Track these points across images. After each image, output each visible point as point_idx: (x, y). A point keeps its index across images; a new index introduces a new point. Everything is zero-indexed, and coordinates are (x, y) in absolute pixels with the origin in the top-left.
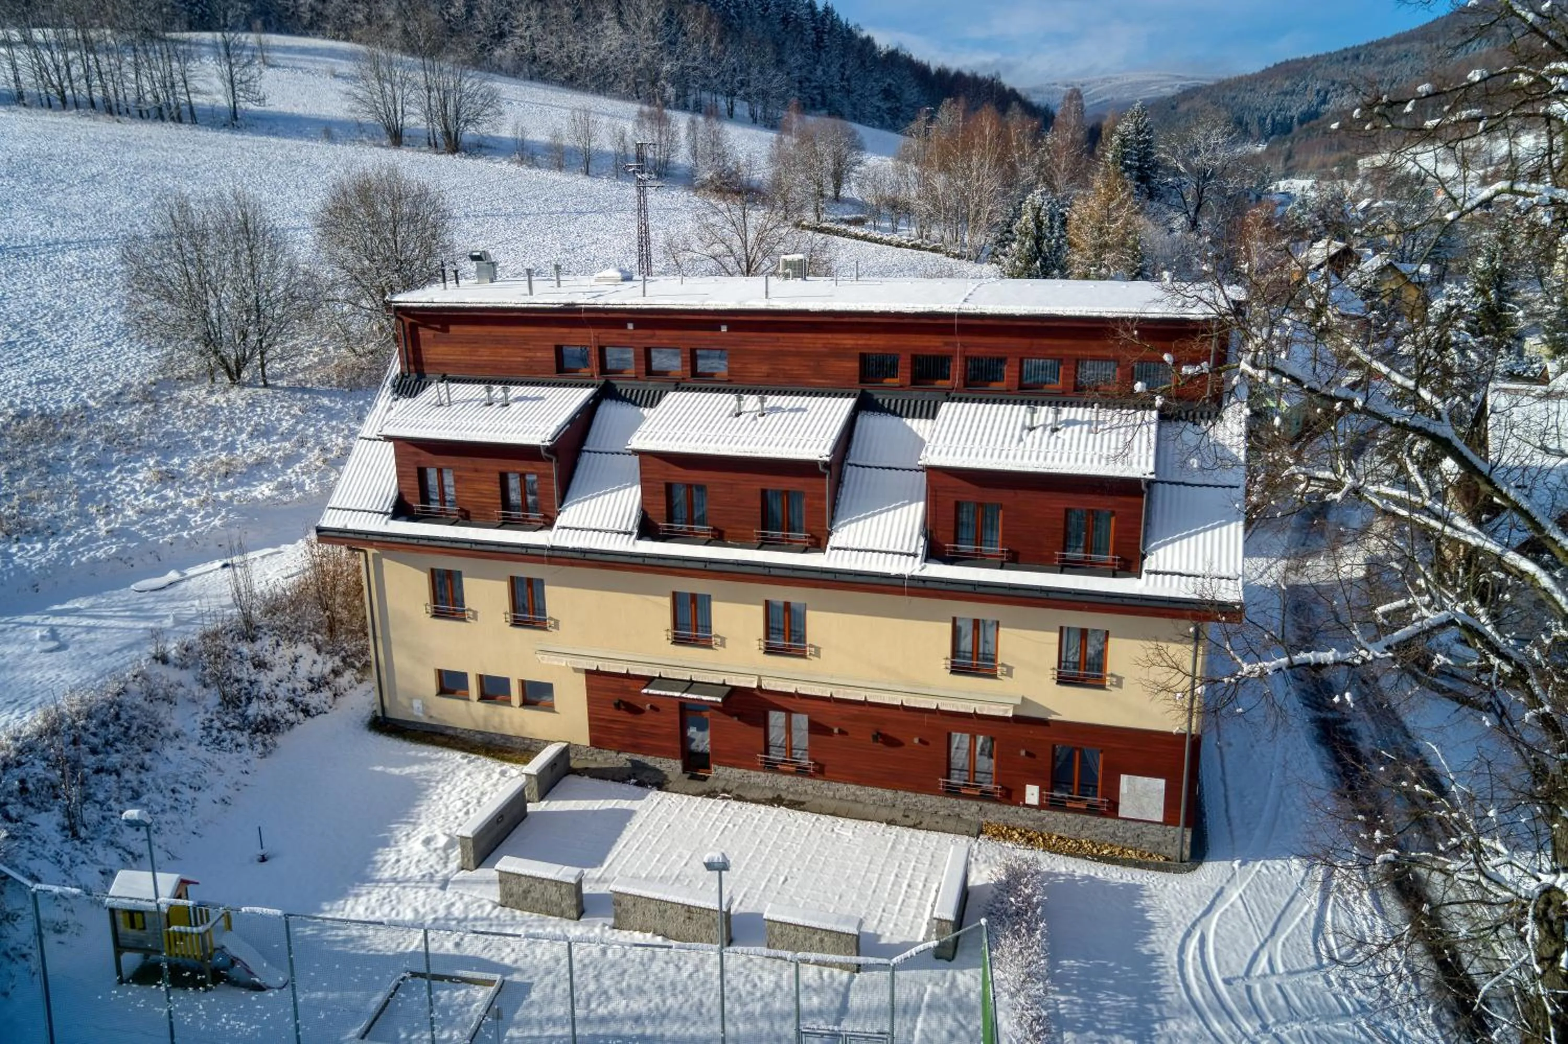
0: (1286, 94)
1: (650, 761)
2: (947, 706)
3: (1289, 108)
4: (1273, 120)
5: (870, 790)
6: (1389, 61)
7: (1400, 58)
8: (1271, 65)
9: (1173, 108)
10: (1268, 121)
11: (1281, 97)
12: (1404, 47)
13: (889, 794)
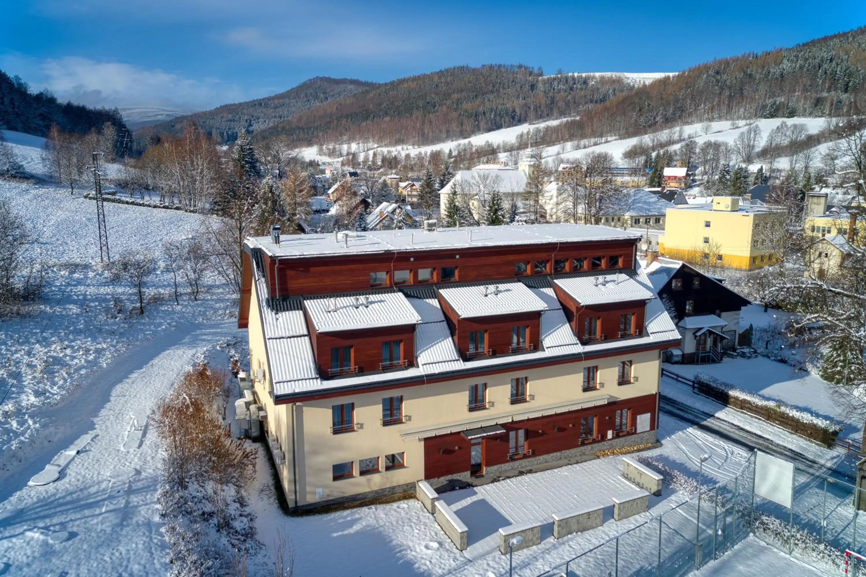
0: (231, 121)
1: (456, 476)
2: (585, 406)
3: (234, 128)
4: (228, 134)
5: (551, 455)
6: (276, 107)
7: (281, 106)
8: (219, 106)
9: (173, 126)
10: (225, 134)
11: (229, 123)
12: (281, 101)
13: (558, 454)
